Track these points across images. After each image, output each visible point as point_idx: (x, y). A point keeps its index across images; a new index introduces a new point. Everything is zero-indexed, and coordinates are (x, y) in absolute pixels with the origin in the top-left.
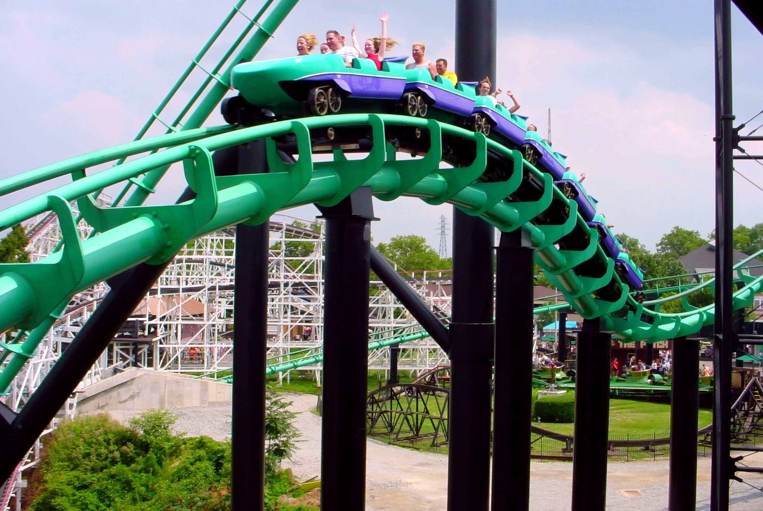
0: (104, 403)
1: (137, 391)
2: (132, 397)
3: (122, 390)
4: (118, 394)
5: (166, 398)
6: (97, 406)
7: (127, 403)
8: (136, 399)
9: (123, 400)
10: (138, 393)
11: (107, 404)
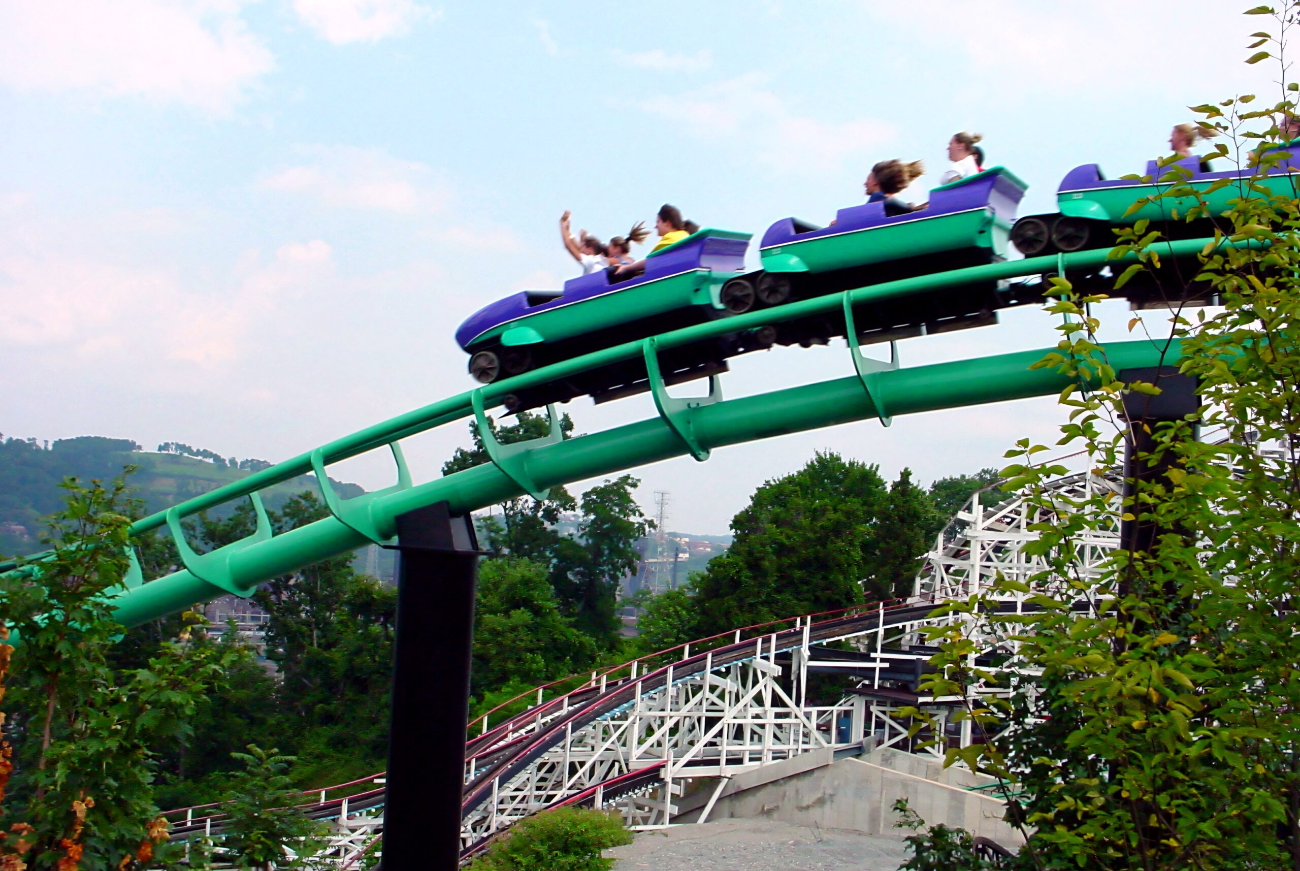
0: (772, 806)
1: (829, 791)
2: (821, 802)
3: (803, 784)
4: (797, 791)
5: (883, 814)
6: (760, 809)
7: (811, 811)
8: (827, 807)
9: (804, 804)
10: (831, 796)
11: (777, 807)
